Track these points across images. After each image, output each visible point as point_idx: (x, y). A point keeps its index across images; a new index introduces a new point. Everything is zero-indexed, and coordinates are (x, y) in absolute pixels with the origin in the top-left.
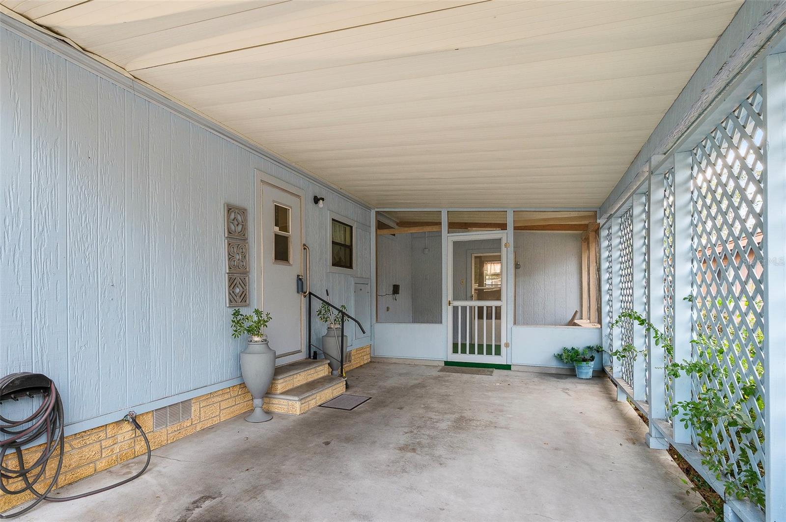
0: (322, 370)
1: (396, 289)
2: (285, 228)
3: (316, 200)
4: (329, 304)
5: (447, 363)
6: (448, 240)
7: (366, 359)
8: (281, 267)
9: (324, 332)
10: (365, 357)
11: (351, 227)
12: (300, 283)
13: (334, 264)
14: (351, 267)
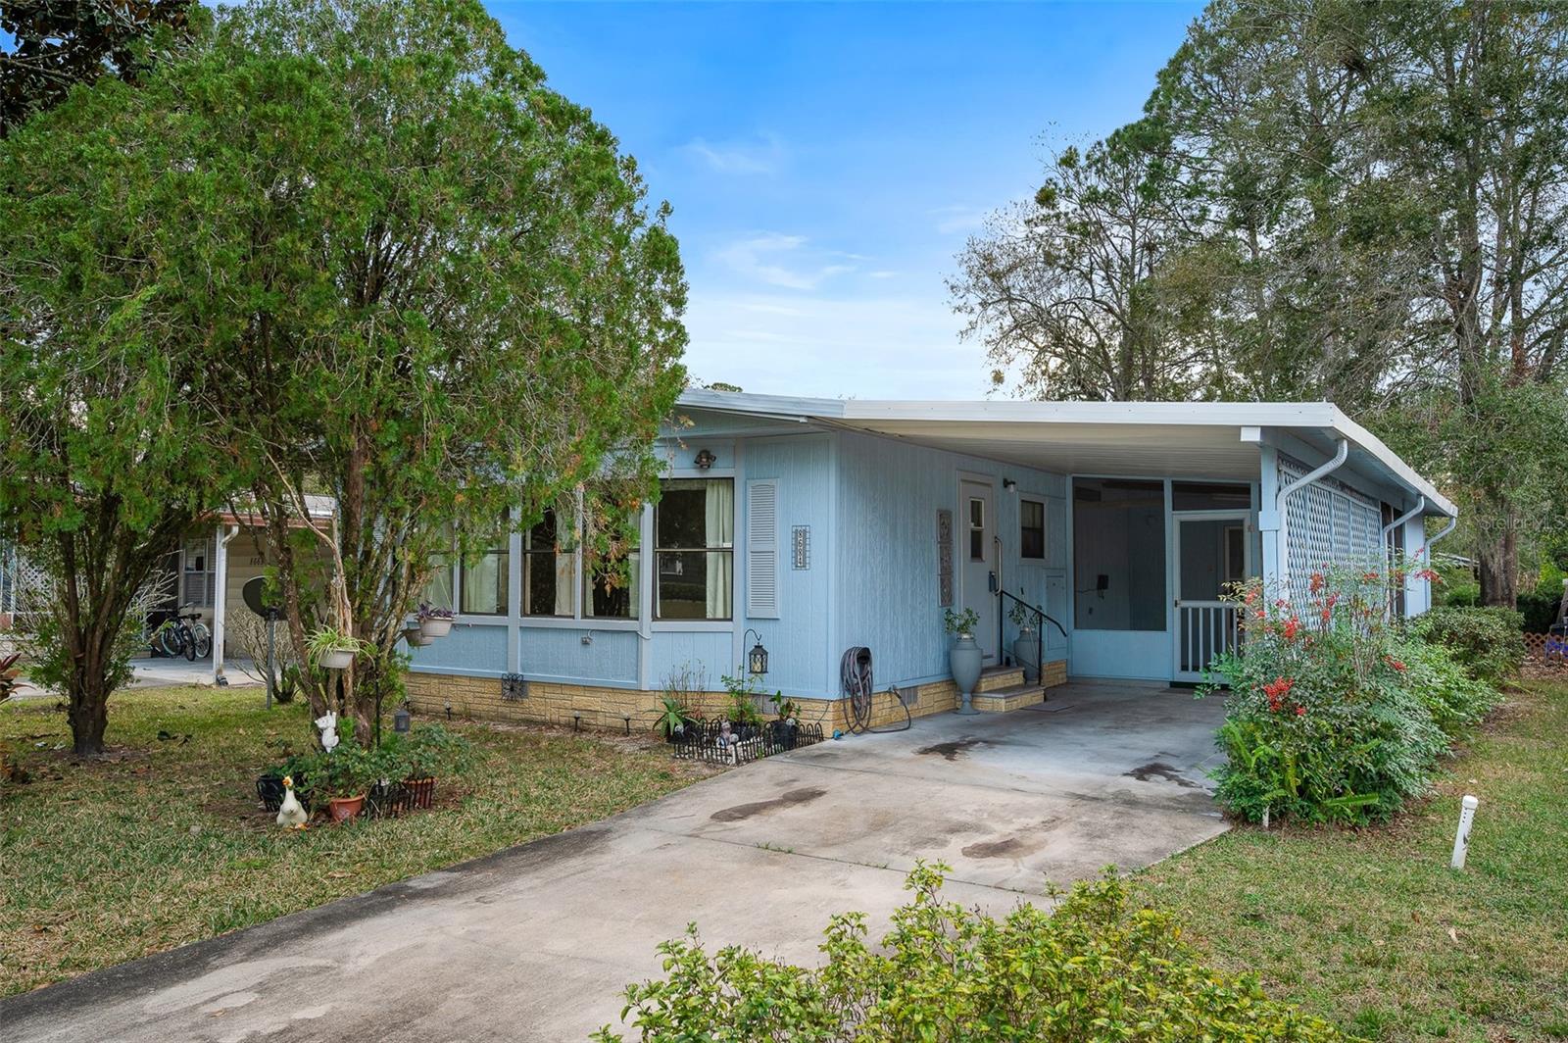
0: (1017, 678)
1: (1103, 582)
2: (978, 524)
3: (1006, 484)
4: (1022, 603)
5: (1175, 685)
6: (1173, 521)
7: (1062, 679)
8: (977, 564)
9: (1016, 636)
10: (1060, 676)
11: (1042, 505)
12: (992, 580)
13: (1024, 555)
14: (1042, 556)
